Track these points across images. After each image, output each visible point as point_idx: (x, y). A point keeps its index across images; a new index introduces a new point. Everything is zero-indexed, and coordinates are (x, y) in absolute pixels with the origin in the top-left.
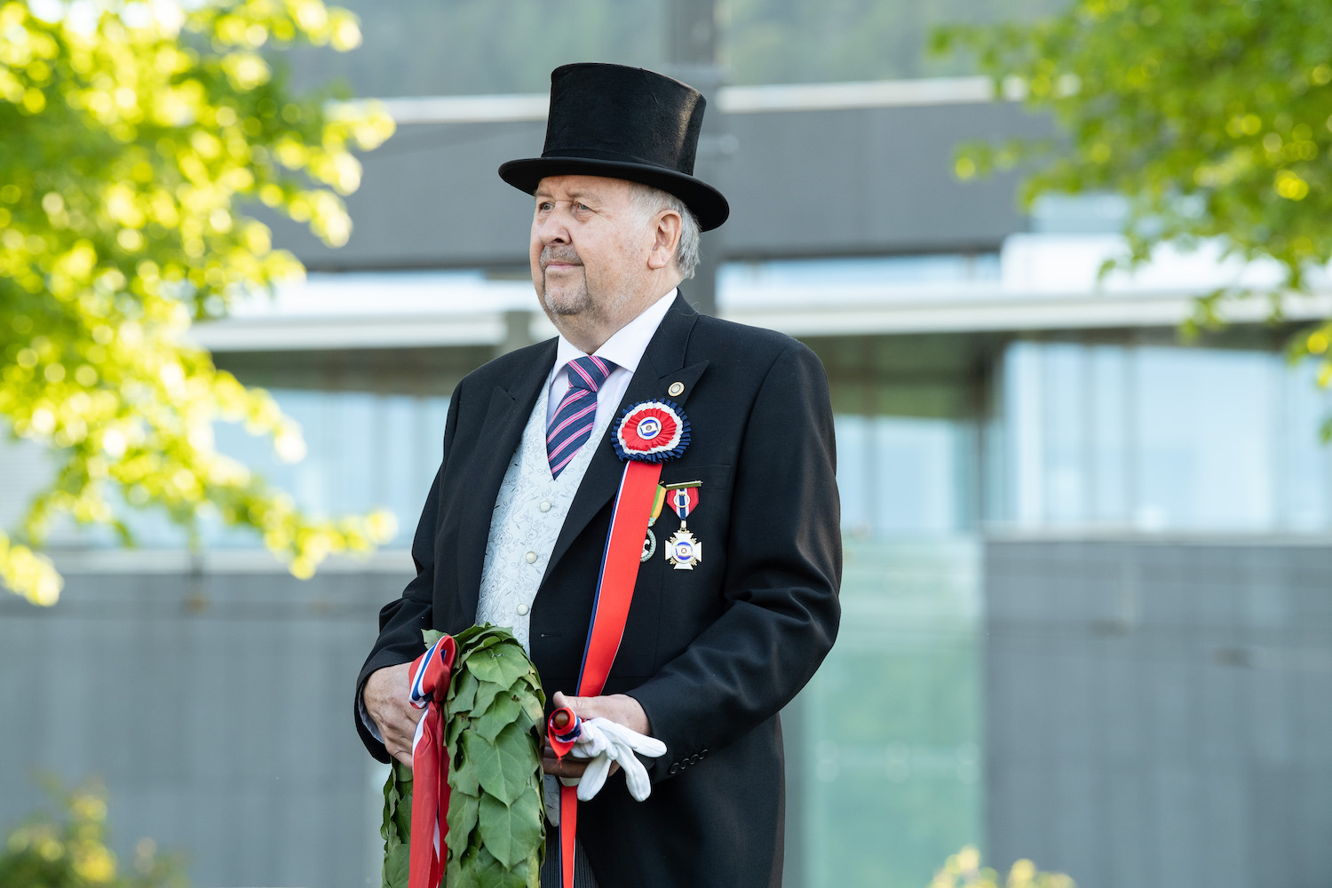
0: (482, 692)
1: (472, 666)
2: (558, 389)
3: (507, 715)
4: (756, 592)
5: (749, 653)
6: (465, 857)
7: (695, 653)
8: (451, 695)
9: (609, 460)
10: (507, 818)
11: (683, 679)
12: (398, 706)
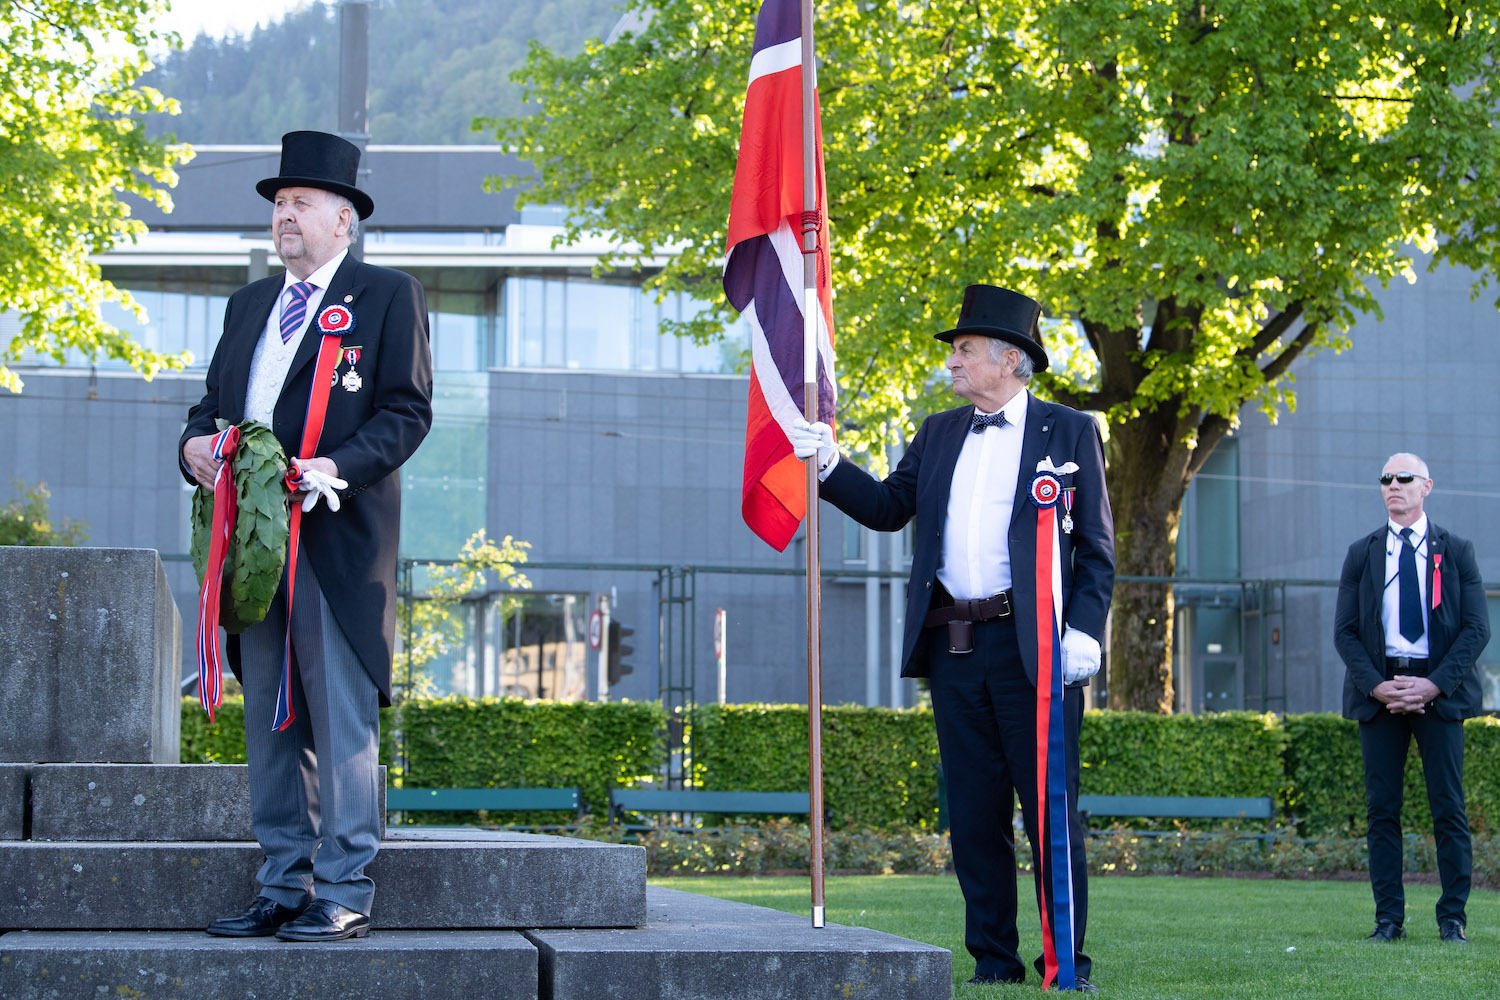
0: (256, 459)
1: (250, 444)
2: (286, 299)
3: (270, 472)
4: (391, 405)
5: (389, 436)
6: (248, 544)
7: (361, 435)
8: (238, 458)
9: (314, 335)
10: (270, 525)
11: (356, 449)
12: (204, 458)
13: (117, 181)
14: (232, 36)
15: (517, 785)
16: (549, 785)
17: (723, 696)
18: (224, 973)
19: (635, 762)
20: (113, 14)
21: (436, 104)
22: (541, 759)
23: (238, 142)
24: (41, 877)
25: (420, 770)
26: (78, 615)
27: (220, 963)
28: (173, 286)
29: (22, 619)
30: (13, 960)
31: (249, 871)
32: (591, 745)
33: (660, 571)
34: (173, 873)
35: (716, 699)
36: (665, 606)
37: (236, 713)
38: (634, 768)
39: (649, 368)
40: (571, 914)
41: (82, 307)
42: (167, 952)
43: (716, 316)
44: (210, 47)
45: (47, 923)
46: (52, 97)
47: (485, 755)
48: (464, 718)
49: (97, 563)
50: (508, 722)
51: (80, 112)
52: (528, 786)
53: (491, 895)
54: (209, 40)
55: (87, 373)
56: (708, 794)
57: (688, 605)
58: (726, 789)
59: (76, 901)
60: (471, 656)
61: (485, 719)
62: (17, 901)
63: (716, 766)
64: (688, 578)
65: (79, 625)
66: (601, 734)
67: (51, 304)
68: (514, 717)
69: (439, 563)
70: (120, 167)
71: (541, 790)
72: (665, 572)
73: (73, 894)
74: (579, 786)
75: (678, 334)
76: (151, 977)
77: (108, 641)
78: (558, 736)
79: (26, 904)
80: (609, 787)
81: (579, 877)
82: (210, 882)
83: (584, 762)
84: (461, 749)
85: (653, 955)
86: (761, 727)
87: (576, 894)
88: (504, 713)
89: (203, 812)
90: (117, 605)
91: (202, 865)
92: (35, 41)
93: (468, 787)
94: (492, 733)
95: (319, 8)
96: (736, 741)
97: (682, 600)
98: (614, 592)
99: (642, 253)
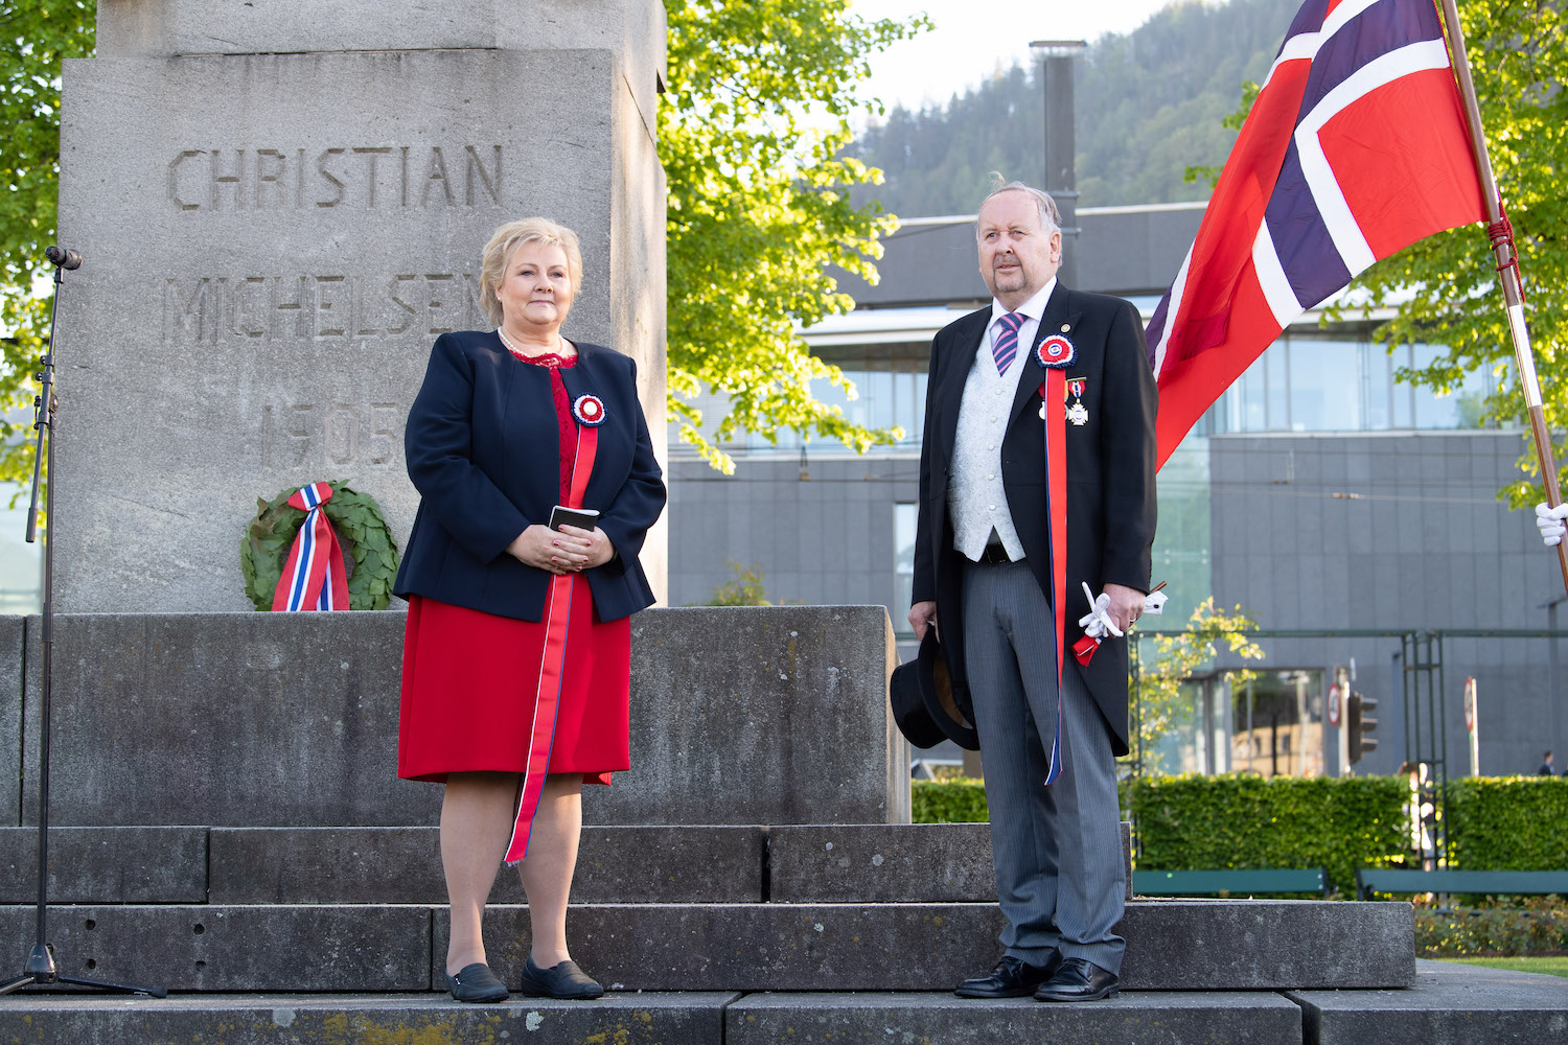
2: (995, 331)
9: (1035, 367)
13: (821, 255)
14: (929, 108)
15: (1257, 866)
16: (1292, 866)
17: (1476, 771)
18: (973, 1032)
19: (1383, 840)
20: (813, 84)
21: (1142, 166)
22: (1283, 839)
23: (938, 214)
24: (782, 937)
25: (1155, 852)
26: (809, 675)
27: (969, 1022)
28: (879, 364)
29: (752, 679)
30: (758, 1018)
31: (993, 930)
32: (1335, 823)
33: (1404, 638)
34: (916, 934)
35: (1468, 772)
36: (1411, 674)
37: (961, 794)
38: (1382, 847)
39: (1380, 429)
40: (1334, 974)
41: (791, 384)
42: (914, 1010)
43: (1454, 362)
44: (907, 121)
45: (789, 984)
46: (755, 173)
47: (1222, 835)
48: (1198, 796)
49: (825, 621)
50: (1245, 800)
51: (783, 187)
52: (1268, 867)
53: (1247, 954)
54: (906, 114)
55: (797, 457)
56: (1465, 874)
57: (1436, 673)
58: (1485, 868)
59: (818, 961)
60: (1201, 740)
61: (1221, 797)
62: (759, 961)
63: (1472, 844)
64: (1435, 643)
65: (810, 686)
66: (1346, 811)
67: (760, 382)
68: (1251, 795)
69: (1166, 634)
70: (826, 239)
71: (1283, 871)
72: (1409, 638)
73: (815, 954)
74: (1324, 867)
75: (1414, 383)
76: (898, 1035)
77: (839, 701)
78: (1299, 814)
79: (768, 965)
80: (1356, 868)
81: (1341, 935)
82: (953, 941)
83: (1328, 841)
84: (1197, 829)
85: (1426, 1014)
86: (1521, 801)
87: (1338, 952)
88: (1241, 790)
89: (943, 872)
90: (847, 663)
91: (945, 924)
92: (736, 115)
93: (1205, 869)
94: (1229, 811)
95: (1017, 73)
96: (1493, 816)
97: (1429, 667)
98: (1353, 663)
99: (1371, 303)
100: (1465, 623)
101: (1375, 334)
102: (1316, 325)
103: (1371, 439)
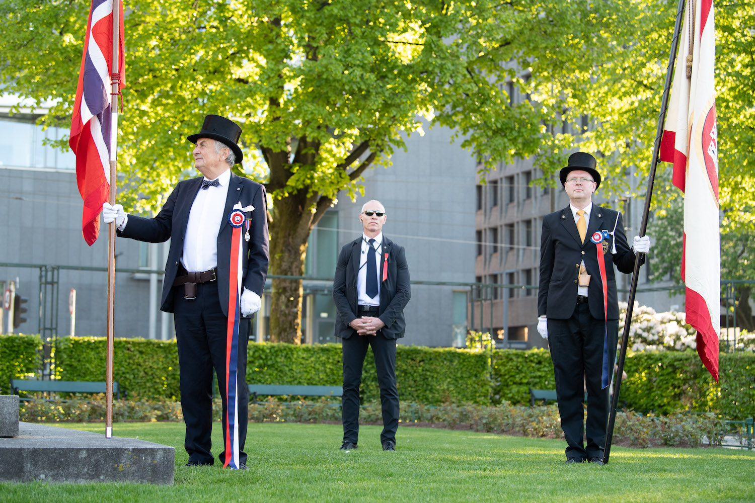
17: (73, 333)
19: (25, 366)
32: (2, 357)
33: (41, 268)
35: (69, 333)
36: (43, 286)
38: (24, 369)
39: (40, 167)
56: (64, 383)
57: (55, 286)
58: (73, 380)
63: (68, 369)
64: (56, 272)
66: (7, 351)
72: (43, 269)
75: (53, 146)
80: (11, 378)
85: (20, 449)
86: (92, 349)
96: (78, 355)
97: (52, 283)
98: (18, 280)
99: (35, 106)
100: (74, 263)
101: (37, 121)
102: (8, 113)
103: (35, 172)
